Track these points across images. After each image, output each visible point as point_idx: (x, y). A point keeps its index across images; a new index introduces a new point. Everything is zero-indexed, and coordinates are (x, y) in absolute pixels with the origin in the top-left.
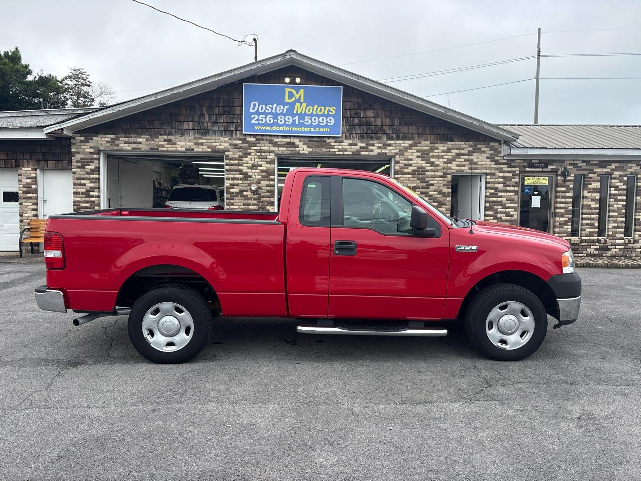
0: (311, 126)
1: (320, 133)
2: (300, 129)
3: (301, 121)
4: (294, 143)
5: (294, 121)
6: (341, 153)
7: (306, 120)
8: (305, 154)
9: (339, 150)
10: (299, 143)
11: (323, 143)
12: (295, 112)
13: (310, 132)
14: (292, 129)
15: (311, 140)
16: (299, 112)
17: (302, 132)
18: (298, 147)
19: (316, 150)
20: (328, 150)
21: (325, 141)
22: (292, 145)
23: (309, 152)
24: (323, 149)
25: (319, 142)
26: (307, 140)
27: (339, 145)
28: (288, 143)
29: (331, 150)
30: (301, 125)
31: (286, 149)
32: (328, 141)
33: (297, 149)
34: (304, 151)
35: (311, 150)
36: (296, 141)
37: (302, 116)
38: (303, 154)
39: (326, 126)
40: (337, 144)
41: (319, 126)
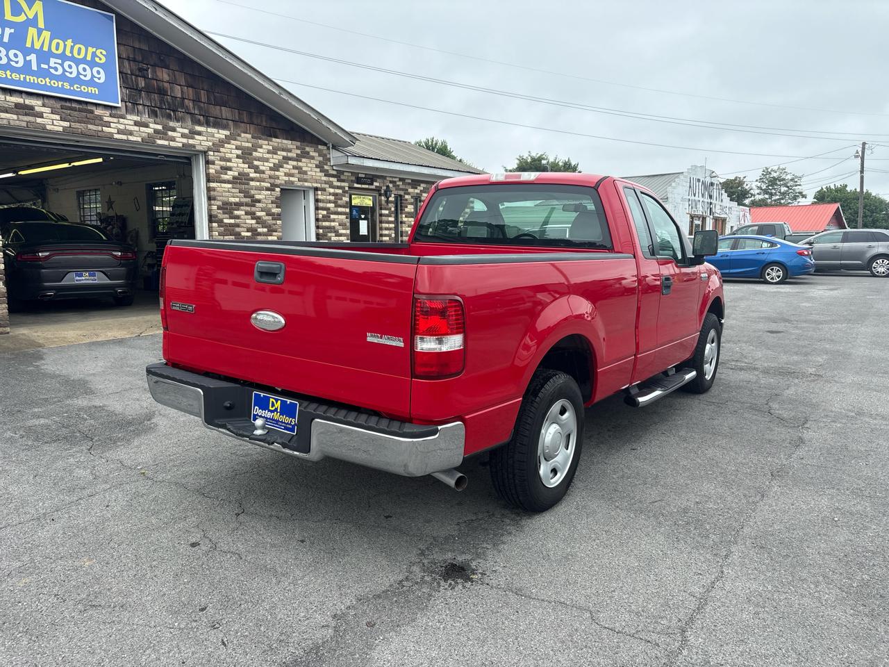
0: (63, 78)
1: (81, 93)
2: (41, 81)
3: (43, 66)
4: (32, 108)
5: (27, 63)
6: (124, 137)
7: (52, 64)
8: (57, 133)
9: (119, 132)
10: (43, 109)
11: (89, 115)
12: (28, 45)
13: (63, 90)
14: (25, 78)
15: (65, 105)
16: (37, 46)
17: (45, 87)
18: (41, 115)
19: (77, 125)
20: (100, 128)
21: (92, 112)
22: (28, 110)
23: (64, 128)
24: (90, 127)
25: (80, 110)
26: (58, 105)
27: (118, 123)
28: (17, 105)
29: (105, 129)
30: (41, 73)
31: (15, 117)
32: (98, 112)
33: (39, 120)
34: (53, 124)
35: (66, 124)
36: (36, 103)
37: (44, 56)
38: (50, 132)
39: (91, 83)
40: (115, 120)
41: (77, 80)
